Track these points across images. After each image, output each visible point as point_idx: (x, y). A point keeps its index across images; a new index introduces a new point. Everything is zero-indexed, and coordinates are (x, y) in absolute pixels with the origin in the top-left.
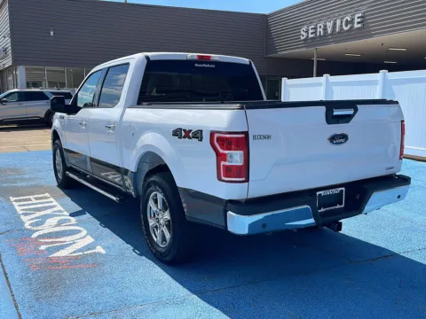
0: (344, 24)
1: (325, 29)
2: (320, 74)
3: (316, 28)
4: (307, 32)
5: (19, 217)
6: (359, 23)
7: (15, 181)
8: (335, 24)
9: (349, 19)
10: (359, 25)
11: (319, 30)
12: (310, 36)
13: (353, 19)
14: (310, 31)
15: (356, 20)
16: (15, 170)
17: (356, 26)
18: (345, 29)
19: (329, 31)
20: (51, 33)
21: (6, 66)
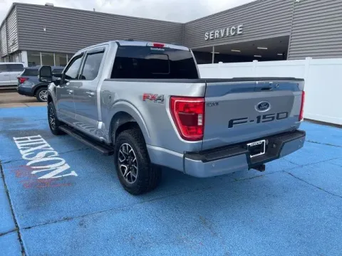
0: (231, 31)
1: (220, 34)
2: (216, 62)
3: (214, 33)
4: (209, 35)
5: (18, 151)
6: (240, 31)
7: (18, 126)
8: (226, 31)
9: (234, 28)
11: (216, 34)
12: (211, 38)
13: (237, 29)
14: (211, 35)
15: (239, 29)
17: (239, 33)
18: (232, 34)
19: (222, 35)
20: (45, 30)
21: (15, 50)
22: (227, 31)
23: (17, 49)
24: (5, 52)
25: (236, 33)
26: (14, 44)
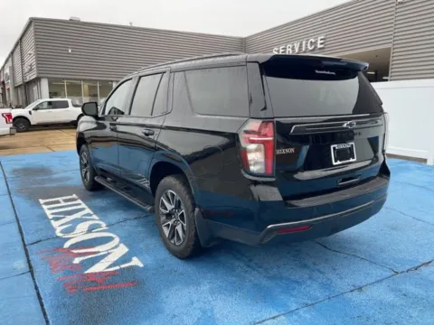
0: (309, 45)
1: (293, 49)
3: (285, 49)
4: (278, 51)
5: (49, 222)
6: (321, 44)
7: (43, 181)
8: (301, 44)
9: (313, 41)
10: (322, 46)
11: (288, 50)
13: (316, 43)
14: (281, 50)
15: (319, 42)
16: (43, 171)
17: (319, 46)
18: (311, 48)
19: (297, 51)
20: (70, 51)
21: (32, 78)
22: (304, 45)
23: (34, 77)
24: (19, 81)
25: (316, 47)
26: (30, 70)
